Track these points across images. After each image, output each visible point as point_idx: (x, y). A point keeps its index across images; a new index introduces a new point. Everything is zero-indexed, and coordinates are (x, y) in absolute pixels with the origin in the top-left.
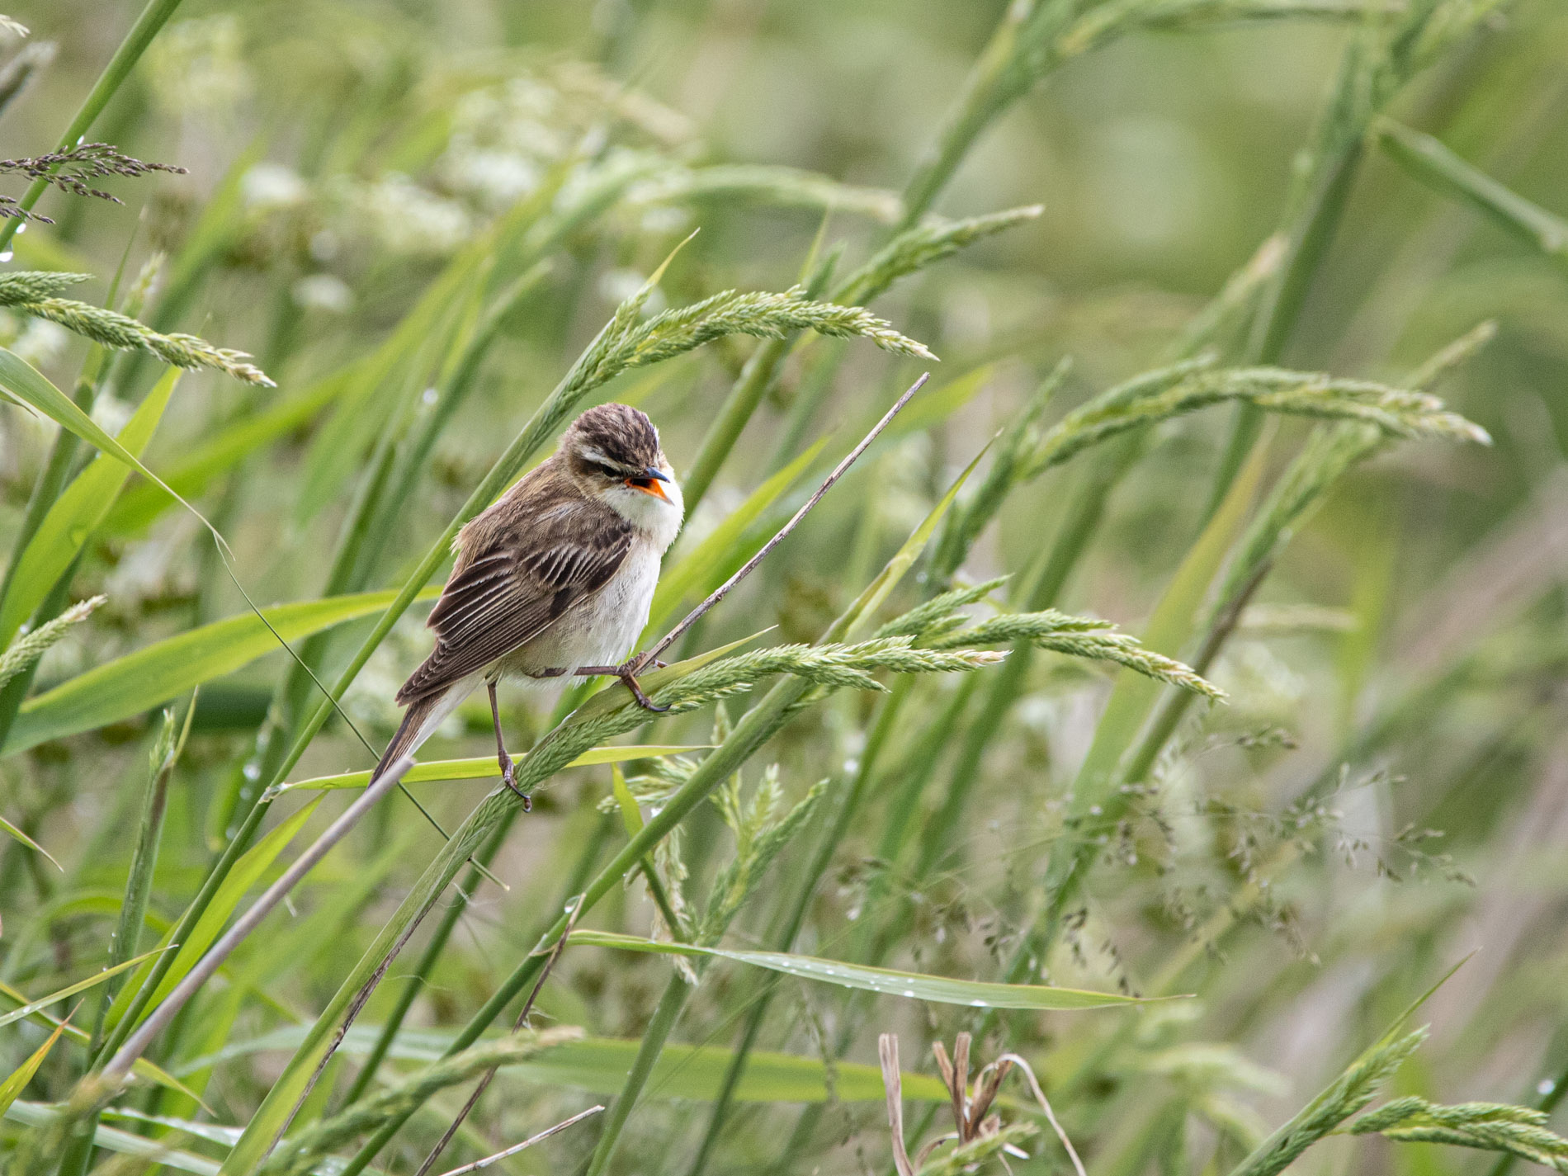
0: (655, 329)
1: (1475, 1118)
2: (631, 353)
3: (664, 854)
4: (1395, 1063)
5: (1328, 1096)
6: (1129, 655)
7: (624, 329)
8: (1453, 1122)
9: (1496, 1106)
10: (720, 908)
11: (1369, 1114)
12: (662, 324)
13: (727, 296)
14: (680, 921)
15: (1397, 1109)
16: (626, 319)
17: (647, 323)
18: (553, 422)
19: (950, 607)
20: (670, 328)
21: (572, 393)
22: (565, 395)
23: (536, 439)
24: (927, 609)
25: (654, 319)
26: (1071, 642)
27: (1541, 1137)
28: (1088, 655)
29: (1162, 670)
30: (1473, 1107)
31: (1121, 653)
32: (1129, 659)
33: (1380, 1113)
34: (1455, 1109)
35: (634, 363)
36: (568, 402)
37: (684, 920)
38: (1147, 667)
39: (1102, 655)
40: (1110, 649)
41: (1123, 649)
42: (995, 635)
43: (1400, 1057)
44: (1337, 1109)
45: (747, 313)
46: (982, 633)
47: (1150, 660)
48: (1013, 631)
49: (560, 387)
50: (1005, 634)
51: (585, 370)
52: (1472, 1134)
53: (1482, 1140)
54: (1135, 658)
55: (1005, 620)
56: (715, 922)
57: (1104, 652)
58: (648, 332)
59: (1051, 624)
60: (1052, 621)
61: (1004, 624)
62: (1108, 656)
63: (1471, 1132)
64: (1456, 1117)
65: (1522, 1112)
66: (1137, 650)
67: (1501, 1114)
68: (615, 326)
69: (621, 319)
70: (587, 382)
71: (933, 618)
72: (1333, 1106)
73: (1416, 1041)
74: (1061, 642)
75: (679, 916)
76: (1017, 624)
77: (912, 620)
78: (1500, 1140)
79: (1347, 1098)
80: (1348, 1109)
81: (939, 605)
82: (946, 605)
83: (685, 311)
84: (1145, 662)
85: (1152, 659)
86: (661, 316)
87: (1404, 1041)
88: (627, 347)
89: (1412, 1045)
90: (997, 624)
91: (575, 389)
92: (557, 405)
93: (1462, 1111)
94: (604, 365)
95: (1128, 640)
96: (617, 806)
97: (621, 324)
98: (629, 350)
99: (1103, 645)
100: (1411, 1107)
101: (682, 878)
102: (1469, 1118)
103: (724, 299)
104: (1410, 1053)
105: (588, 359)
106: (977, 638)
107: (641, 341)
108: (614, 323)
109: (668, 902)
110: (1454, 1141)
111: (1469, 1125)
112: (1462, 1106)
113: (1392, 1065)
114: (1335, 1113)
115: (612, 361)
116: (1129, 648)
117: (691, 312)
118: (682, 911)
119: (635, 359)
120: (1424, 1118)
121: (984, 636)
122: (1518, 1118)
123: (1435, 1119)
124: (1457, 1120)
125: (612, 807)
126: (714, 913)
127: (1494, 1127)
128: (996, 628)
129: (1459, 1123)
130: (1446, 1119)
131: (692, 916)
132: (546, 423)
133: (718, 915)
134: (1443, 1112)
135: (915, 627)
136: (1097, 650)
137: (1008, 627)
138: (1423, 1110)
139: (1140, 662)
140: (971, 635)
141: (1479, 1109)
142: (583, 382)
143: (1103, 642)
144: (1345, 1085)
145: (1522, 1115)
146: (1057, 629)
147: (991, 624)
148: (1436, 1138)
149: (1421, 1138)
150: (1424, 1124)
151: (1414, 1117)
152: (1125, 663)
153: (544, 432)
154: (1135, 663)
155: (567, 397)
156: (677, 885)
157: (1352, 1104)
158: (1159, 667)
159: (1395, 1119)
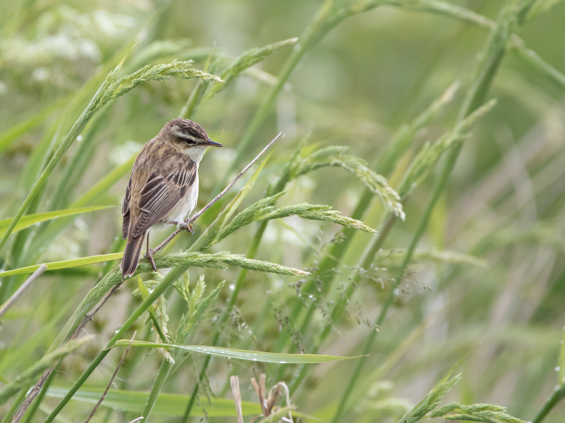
0: (121, 83)
1: (478, 410)
2: (112, 93)
3: (160, 312)
4: (448, 389)
5: (422, 403)
6: (337, 218)
7: (110, 84)
8: (470, 412)
9: (487, 405)
10: (182, 333)
11: (437, 409)
12: (123, 81)
13: (148, 67)
14: (166, 338)
15: (448, 407)
16: (111, 81)
17: (118, 81)
18: (84, 123)
19: (265, 204)
20: (127, 82)
21: (91, 111)
22: (88, 112)
23: (78, 131)
24: (256, 206)
25: (120, 79)
26: (314, 215)
27: (504, 416)
28: (321, 220)
29: (350, 224)
30: (478, 405)
31: (334, 218)
32: (337, 220)
33: (442, 409)
34: (471, 406)
35: (114, 97)
36: (89, 115)
37: (168, 337)
38: (345, 222)
39: (326, 219)
40: (329, 217)
41: (334, 216)
42: (284, 214)
43: (450, 386)
44: (425, 408)
45: (155, 73)
46: (278, 214)
47: (345, 220)
48: (290, 212)
49: (86, 110)
50: (287, 214)
51: (95, 102)
52: (477, 416)
53: (481, 418)
54: (339, 220)
55: (287, 208)
56: (180, 338)
57: (327, 218)
58: (118, 85)
59: (305, 208)
60: (306, 207)
61: (287, 209)
62: (328, 219)
63: (477, 415)
64: (471, 409)
65: (497, 407)
66: (340, 216)
67: (488, 408)
68: (106, 83)
69: (108, 81)
70: (97, 106)
71: (258, 209)
72: (424, 407)
73: (456, 380)
74: (310, 215)
75: (166, 336)
76: (292, 209)
77: (250, 210)
78: (487, 418)
79: (429, 404)
80: (430, 408)
81: (260, 204)
82: (263, 204)
83: (132, 75)
84: (344, 220)
85: (347, 219)
86: (123, 78)
87: (451, 380)
88: (111, 91)
89: (455, 382)
90: (284, 210)
91: (92, 110)
92: (85, 117)
93: (473, 407)
94: (102, 99)
95: (336, 212)
96: (140, 293)
97: (109, 83)
98: (112, 92)
99: (327, 215)
100: (454, 406)
101: (167, 321)
102: (475, 410)
103: (147, 68)
104: (454, 385)
105: (96, 97)
106: (276, 216)
107: (116, 88)
108: (106, 82)
109: (161, 330)
110: (470, 419)
111: (476, 412)
112: (474, 405)
113: (447, 390)
114: (425, 410)
115: (105, 97)
116: (337, 216)
117: (134, 75)
118: (167, 334)
119: (114, 96)
120: (460, 410)
121: (279, 215)
122: (495, 410)
123: (463, 410)
124: (471, 411)
125: (138, 293)
126: (180, 335)
127: (485, 413)
128: (283, 211)
129: (472, 412)
130: (467, 410)
131: (171, 336)
132: (81, 124)
133: (182, 335)
134: (466, 408)
135: (251, 213)
136: (324, 217)
137: (288, 210)
138: (458, 407)
139: (341, 221)
140: (274, 215)
141: (479, 406)
142: (95, 107)
143: (326, 214)
144: (428, 398)
145: (497, 408)
146: (308, 210)
147: (281, 210)
148: (464, 418)
149: (458, 419)
150: (459, 413)
151: (455, 410)
152: (335, 222)
153: (81, 128)
154: (340, 221)
155: (89, 113)
156: (165, 324)
157: (432, 406)
158: (349, 222)
159: (447, 411)
